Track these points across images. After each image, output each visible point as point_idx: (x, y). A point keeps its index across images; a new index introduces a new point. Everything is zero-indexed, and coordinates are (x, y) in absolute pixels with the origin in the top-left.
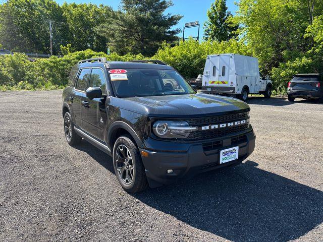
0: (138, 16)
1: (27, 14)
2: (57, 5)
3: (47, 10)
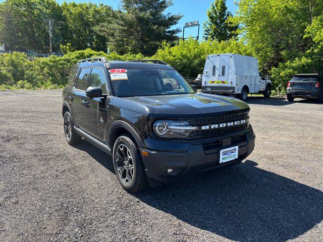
0: (137, 16)
1: (26, 13)
2: (57, 4)
3: (47, 8)
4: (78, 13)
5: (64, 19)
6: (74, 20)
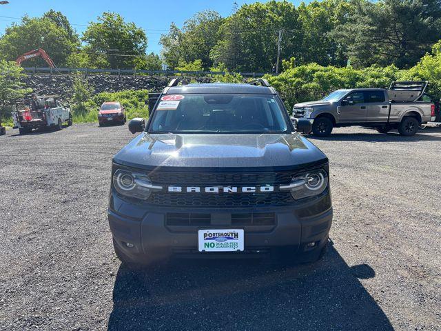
0: (396, 6)
1: (255, 24)
2: (292, 8)
3: (280, 15)
4: (319, 16)
5: (299, 25)
6: (312, 26)
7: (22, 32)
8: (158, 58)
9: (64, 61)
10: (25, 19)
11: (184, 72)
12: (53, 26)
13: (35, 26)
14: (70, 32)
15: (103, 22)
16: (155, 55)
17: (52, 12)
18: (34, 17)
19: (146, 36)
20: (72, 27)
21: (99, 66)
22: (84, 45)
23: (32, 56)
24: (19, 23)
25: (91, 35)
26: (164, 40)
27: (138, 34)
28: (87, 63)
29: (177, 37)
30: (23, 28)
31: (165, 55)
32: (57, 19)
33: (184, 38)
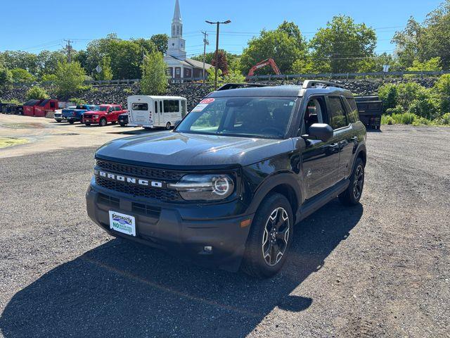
7: (259, 44)
8: (390, 58)
9: (291, 69)
10: (263, 33)
11: (415, 72)
12: (285, 36)
13: (270, 38)
14: (299, 39)
15: (330, 27)
16: (388, 54)
17: (285, 23)
18: (270, 30)
19: (376, 36)
20: (302, 35)
21: (323, 71)
22: (311, 51)
23: (263, 65)
24: (258, 37)
25: (318, 41)
26: (397, 38)
27: (367, 34)
28: (311, 68)
29: (415, 33)
30: (260, 41)
31: (399, 54)
32: (289, 29)
33: (424, 33)
